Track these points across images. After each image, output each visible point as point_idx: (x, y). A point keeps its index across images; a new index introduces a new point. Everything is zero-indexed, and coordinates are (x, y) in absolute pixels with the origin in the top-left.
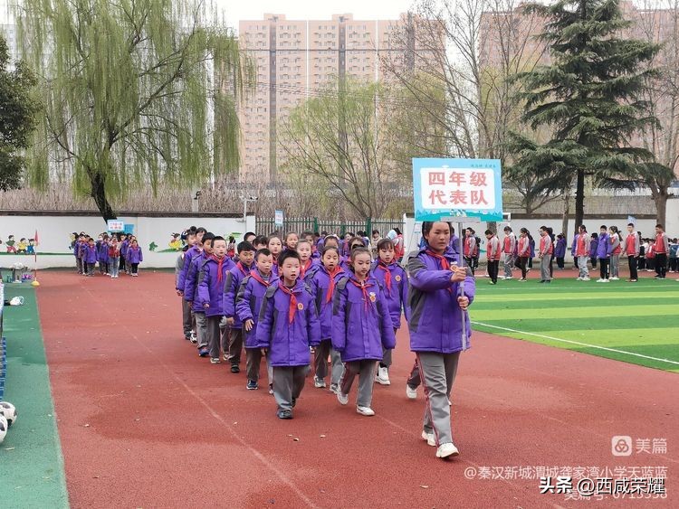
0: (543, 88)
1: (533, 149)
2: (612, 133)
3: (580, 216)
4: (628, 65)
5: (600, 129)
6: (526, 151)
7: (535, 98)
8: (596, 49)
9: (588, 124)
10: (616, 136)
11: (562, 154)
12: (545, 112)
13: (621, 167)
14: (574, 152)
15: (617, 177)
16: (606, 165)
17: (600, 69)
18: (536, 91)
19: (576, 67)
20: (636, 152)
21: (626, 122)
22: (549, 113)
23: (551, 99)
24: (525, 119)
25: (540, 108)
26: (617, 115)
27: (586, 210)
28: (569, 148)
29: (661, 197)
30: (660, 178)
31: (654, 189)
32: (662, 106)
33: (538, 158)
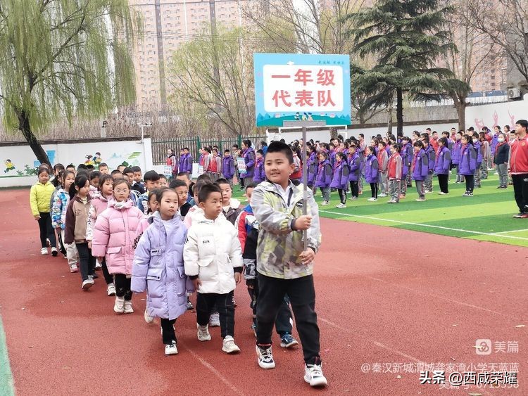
0: (367, 25)
1: (362, 73)
2: (421, 57)
3: (400, 124)
4: (431, 3)
5: (412, 55)
6: (357, 75)
7: (361, 33)
9: (402, 51)
10: (424, 60)
11: (384, 76)
12: (370, 44)
13: (429, 84)
14: (393, 73)
15: (427, 92)
16: (418, 83)
17: (410, 8)
18: (362, 28)
19: (391, 7)
20: (440, 71)
21: (430, 48)
22: (373, 44)
23: (374, 33)
24: (355, 50)
25: (366, 41)
26: (424, 44)
27: (405, 119)
28: (389, 71)
29: (461, 105)
30: (460, 91)
31: (455, 100)
32: (458, 35)
33: (366, 80)
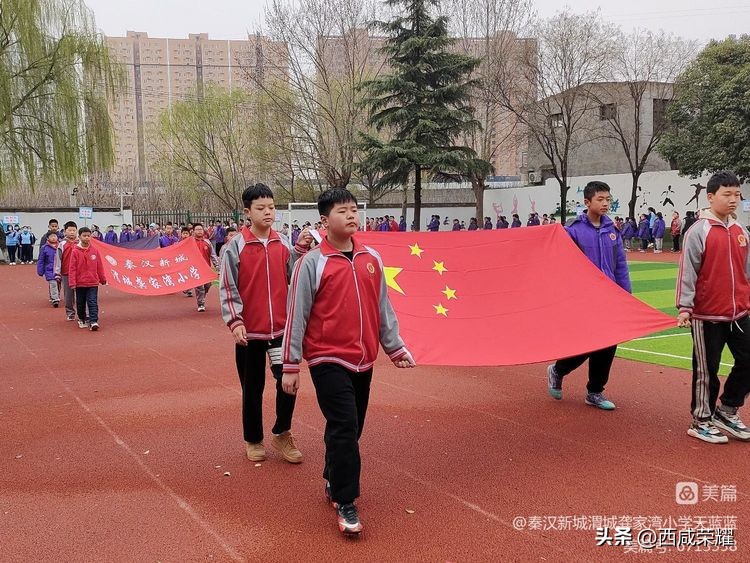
0: (388, 95)
1: (380, 147)
2: (442, 134)
3: (418, 206)
4: (455, 76)
5: (436, 131)
6: (374, 149)
7: (379, 103)
8: (430, 61)
9: (425, 126)
10: (446, 137)
11: (405, 151)
12: (389, 115)
14: (414, 149)
15: (447, 172)
17: (432, 79)
18: (381, 97)
19: (412, 76)
20: (462, 150)
21: (453, 124)
22: (391, 116)
23: (393, 104)
24: (370, 123)
25: (384, 112)
26: (449, 118)
27: (423, 200)
28: (410, 146)
29: (480, 188)
30: (479, 172)
33: (385, 155)
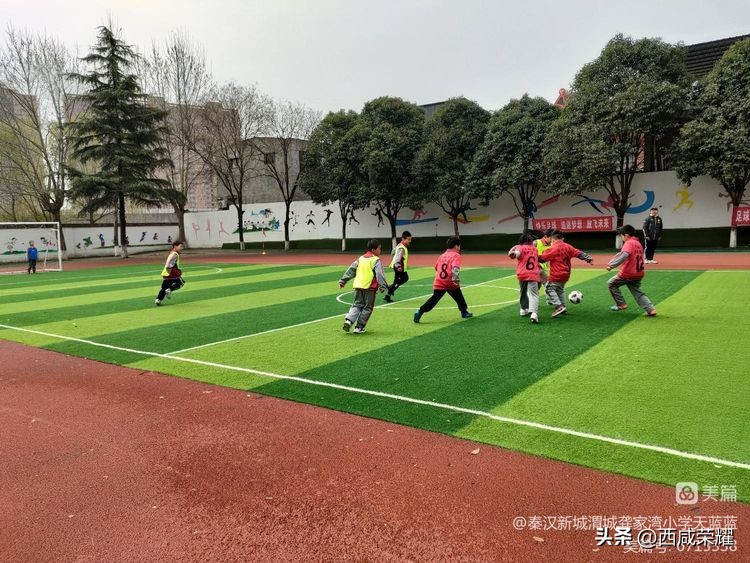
0: (87, 134)
1: (80, 176)
2: (141, 168)
3: (123, 225)
4: (148, 122)
5: (133, 165)
6: (76, 178)
7: (81, 141)
8: (124, 108)
9: (121, 161)
10: (145, 172)
11: (103, 180)
12: (89, 152)
13: (148, 191)
14: (111, 179)
15: (148, 198)
16: (137, 189)
17: (129, 125)
18: (83, 136)
19: (112, 121)
20: (159, 182)
21: (148, 162)
22: (93, 153)
23: (94, 142)
24: (75, 156)
25: (86, 149)
26: (142, 157)
28: (108, 177)
29: (181, 212)
30: (179, 200)
31: (175, 207)
32: (176, 153)
33: (85, 183)
